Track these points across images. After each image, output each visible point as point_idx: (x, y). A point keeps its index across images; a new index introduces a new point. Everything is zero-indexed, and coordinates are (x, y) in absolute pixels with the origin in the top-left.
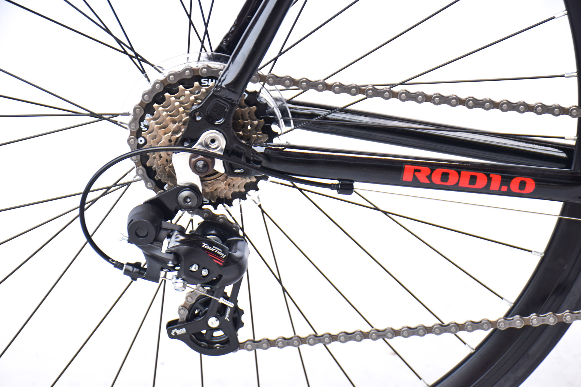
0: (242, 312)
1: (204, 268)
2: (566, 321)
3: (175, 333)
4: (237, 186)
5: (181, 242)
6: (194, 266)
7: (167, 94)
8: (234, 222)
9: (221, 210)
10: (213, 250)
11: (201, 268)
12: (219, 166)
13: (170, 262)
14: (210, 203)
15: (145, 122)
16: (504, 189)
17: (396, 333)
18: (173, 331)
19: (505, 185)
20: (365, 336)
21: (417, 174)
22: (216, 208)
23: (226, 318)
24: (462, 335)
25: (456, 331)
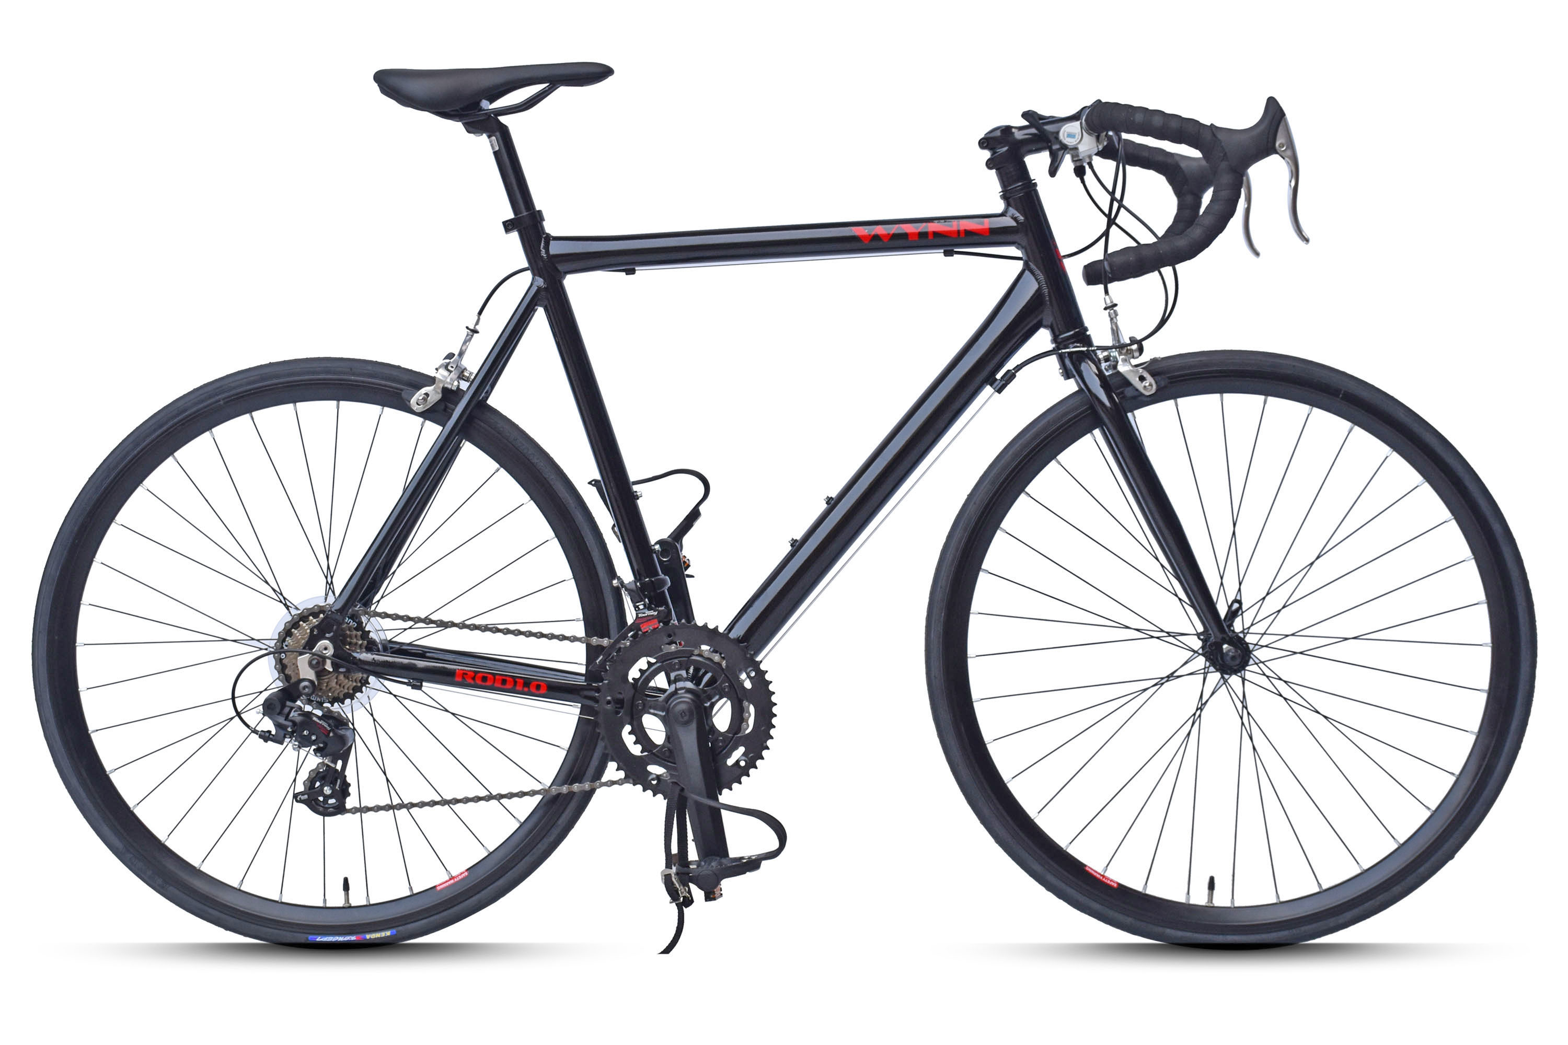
0: (349, 785)
1: (313, 734)
3: (300, 798)
4: (346, 687)
5: (299, 714)
6: (305, 732)
7: (301, 623)
8: (345, 716)
9: (336, 707)
10: (320, 723)
11: (311, 734)
12: (329, 667)
13: (289, 728)
14: (329, 702)
15: (286, 643)
16: (526, 689)
17: (457, 802)
18: (299, 797)
19: (526, 687)
21: (464, 676)
22: (332, 706)
23: (337, 787)
24: (503, 801)
25: (500, 799)
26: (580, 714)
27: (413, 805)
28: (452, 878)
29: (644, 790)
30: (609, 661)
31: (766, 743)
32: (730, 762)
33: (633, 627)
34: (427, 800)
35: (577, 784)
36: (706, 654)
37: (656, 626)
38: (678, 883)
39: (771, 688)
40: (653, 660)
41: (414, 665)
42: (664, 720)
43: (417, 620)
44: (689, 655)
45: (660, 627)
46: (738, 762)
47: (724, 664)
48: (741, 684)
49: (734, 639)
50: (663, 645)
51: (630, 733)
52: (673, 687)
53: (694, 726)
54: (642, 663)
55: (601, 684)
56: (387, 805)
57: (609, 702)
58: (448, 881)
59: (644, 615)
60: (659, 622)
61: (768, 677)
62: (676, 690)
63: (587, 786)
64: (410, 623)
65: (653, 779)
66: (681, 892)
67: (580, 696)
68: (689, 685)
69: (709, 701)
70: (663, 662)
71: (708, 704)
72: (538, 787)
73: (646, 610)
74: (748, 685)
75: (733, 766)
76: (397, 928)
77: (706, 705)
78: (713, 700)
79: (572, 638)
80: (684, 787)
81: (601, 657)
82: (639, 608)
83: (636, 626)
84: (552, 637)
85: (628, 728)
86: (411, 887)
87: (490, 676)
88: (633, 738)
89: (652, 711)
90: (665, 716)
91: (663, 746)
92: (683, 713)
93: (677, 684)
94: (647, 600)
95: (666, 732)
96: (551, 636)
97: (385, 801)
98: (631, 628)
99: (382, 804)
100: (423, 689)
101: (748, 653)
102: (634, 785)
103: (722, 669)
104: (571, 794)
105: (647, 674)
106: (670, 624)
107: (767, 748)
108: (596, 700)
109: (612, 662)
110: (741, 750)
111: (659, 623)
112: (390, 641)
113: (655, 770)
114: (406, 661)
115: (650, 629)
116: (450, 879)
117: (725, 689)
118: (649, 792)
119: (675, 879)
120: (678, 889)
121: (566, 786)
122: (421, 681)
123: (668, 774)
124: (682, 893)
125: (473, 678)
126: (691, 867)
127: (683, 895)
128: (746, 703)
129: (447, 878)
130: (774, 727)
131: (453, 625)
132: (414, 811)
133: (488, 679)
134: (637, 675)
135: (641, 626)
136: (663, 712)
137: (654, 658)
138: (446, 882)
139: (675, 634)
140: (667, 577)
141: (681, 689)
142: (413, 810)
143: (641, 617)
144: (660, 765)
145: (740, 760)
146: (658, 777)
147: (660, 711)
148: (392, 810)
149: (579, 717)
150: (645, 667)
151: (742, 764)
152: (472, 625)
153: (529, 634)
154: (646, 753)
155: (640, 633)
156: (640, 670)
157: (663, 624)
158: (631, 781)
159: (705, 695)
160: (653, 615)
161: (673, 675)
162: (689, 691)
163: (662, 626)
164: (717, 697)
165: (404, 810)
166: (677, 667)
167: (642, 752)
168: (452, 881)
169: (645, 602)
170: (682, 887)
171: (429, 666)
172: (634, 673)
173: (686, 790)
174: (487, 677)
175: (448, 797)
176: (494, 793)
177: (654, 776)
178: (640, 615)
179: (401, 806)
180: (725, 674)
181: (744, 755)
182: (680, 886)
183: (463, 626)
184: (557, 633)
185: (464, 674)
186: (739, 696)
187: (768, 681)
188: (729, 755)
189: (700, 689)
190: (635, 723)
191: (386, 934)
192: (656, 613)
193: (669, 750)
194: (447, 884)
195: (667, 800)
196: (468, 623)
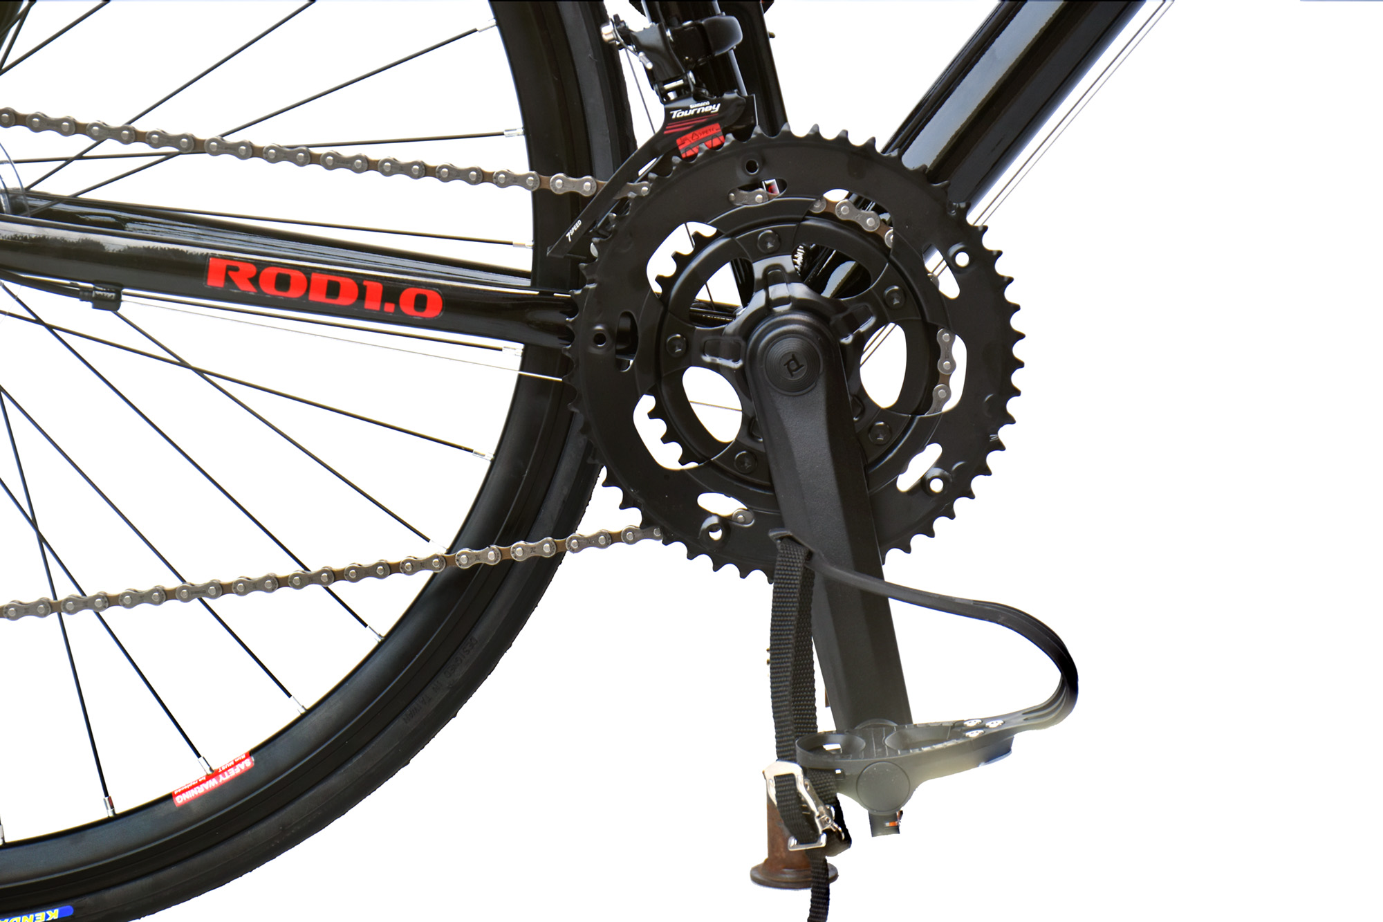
2: (516, 557)
16: (390, 308)
17: (224, 589)
20: (167, 595)
21: (231, 273)
24: (338, 587)
25: (330, 582)
26: (522, 369)
27: (110, 601)
28: (215, 774)
29: (691, 556)
30: (597, 234)
31: (996, 433)
32: (905, 482)
33: (659, 147)
34: (144, 587)
35: (522, 543)
36: (844, 213)
37: (716, 142)
38: (814, 798)
39: (1010, 294)
40: (708, 231)
41: (98, 245)
42: (740, 381)
43: (102, 133)
44: (801, 217)
45: (726, 144)
46: (924, 483)
47: (889, 236)
48: (931, 284)
49: (916, 172)
50: (733, 191)
51: (652, 415)
52: (759, 300)
53: (818, 395)
54: (680, 240)
55: (578, 292)
56: (41, 602)
57: (599, 338)
58: (204, 782)
59: (685, 114)
60: (725, 132)
61: (1001, 268)
62: (770, 304)
63: (546, 547)
64: (81, 142)
65: (713, 528)
66: (821, 822)
67: (529, 323)
68: (800, 290)
69: (852, 332)
70: (733, 235)
71: (848, 340)
72: (423, 551)
73: (692, 100)
74: (949, 287)
75: (913, 491)
76: (76, 901)
77: (844, 341)
78: (863, 329)
79: (502, 176)
80: (812, 549)
81: (579, 223)
82: (668, 98)
83: (662, 144)
84: (451, 174)
85: (647, 403)
86: (110, 799)
87: (295, 274)
88: (660, 426)
89: (707, 359)
90: (742, 369)
91: (737, 444)
92: (792, 360)
93: (771, 289)
94: (691, 75)
95: (743, 411)
96: (449, 173)
97: (38, 591)
98: (652, 147)
99: (29, 598)
100: (122, 310)
101: (952, 208)
102: (666, 543)
103: (885, 250)
104: (507, 565)
105: (694, 264)
106: (753, 136)
107: (999, 446)
108: (567, 334)
109: (604, 237)
110: (933, 452)
111: (724, 135)
112: (27, 191)
113: (718, 504)
114: (74, 236)
115: (700, 150)
116: (209, 778)
117: (892, 299)
118: (704, 561)
119: (806, 786)
120: (813, 813)
121: (494, 547)
122: (118, 289)
123: (750, 515)
124: (823, 823)
125: (255, 280)
126: (827, 747)
127: (827, 827)
128: (944, 336)
129: (201, 775)
130: (1017, 393)
131: (196, 146)
132: (113, 614)
133: (292, 281)
134: (669, 269)
135: (678, 141)
136: (735, 361)
137: (711, 225)
138: (199, 784)
139: (764, 162)
140: (734, 19)
141: (782, 301)
142: (110, 614)
143: (677, 119)
144: (729, 493)
145: (929, 477)
146: (726, 523)
147: (728, 358)
148: (55, 615)
149: (520, 376)
150: (687, 248)
151: (937, 486)
152: (242, 144)
153: (394, 168)
154: (693, 465)
155: (676, 159)
156: (677, 257)
157: (734, 136)
158: (657, 533)
159: (841, 316)
160: (709, 113)
161: (759, 268)
162: (799, 305)
163: (733, 142)
164: (872, 321)
165: (88, 615)
166: (770, 246)
167: (683, 461)
168: (213, 783)
169: (686, 81)
170: (822, 808)
171: (135, 249)
172: (660, 264)
173: (816, 557)
174: (289, 277)
175: (197, 578)
176: (314, 568)
177: (714, 520)
178: (676, 114)
179: (82, 603)
180: (891, 262)
181: (939, 463)
182: (817, 806)
183: (221, 147)
184: (461, 165)
185: (229, 268)
186: (928, 319)
187: (1003, 277)
188: (901, 465)
189: (825, 299)
190: (664, 391)
191: (47, 916)
192: (715, 109)
193: (752, 453)
194: (200, 790)
195: (773, 584)
196: (230, 139)
